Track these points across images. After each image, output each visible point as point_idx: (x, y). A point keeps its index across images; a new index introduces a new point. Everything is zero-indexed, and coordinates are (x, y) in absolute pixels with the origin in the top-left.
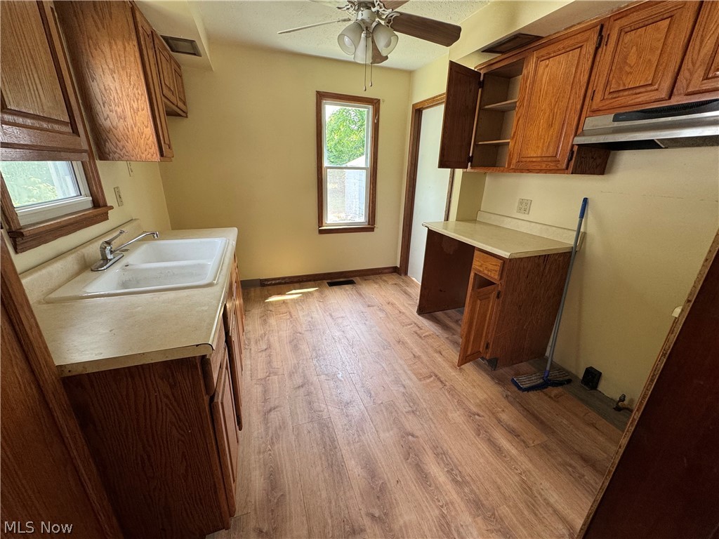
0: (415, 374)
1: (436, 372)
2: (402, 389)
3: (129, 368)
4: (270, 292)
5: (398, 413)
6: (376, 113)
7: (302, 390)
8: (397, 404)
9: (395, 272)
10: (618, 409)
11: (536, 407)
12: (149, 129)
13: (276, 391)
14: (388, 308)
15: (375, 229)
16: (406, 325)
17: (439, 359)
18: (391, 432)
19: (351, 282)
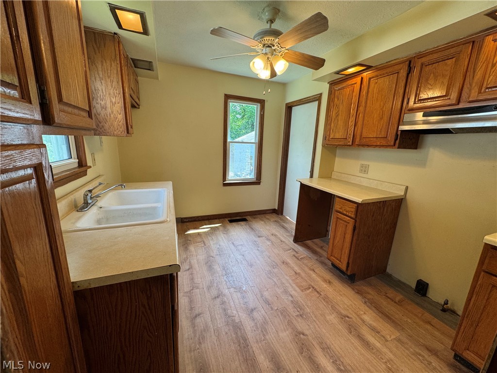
0: (298, 287)
1: (313, 285)
2: (290, 298)
3: (120, 283)
4: (188, 227)
5: (289, 317)
6: (263, 108)
7: (218, 300)
8: (289, 310)
9: (274, 212)
10: (444, 310)
11: (387, 310)
12: (121, 115)
13: (199, 301)
14: (272, 238)
15: (261, 183)
16: (287, 251)
17: (314, 275)
18: (287, 332)
19: (245, 220)
